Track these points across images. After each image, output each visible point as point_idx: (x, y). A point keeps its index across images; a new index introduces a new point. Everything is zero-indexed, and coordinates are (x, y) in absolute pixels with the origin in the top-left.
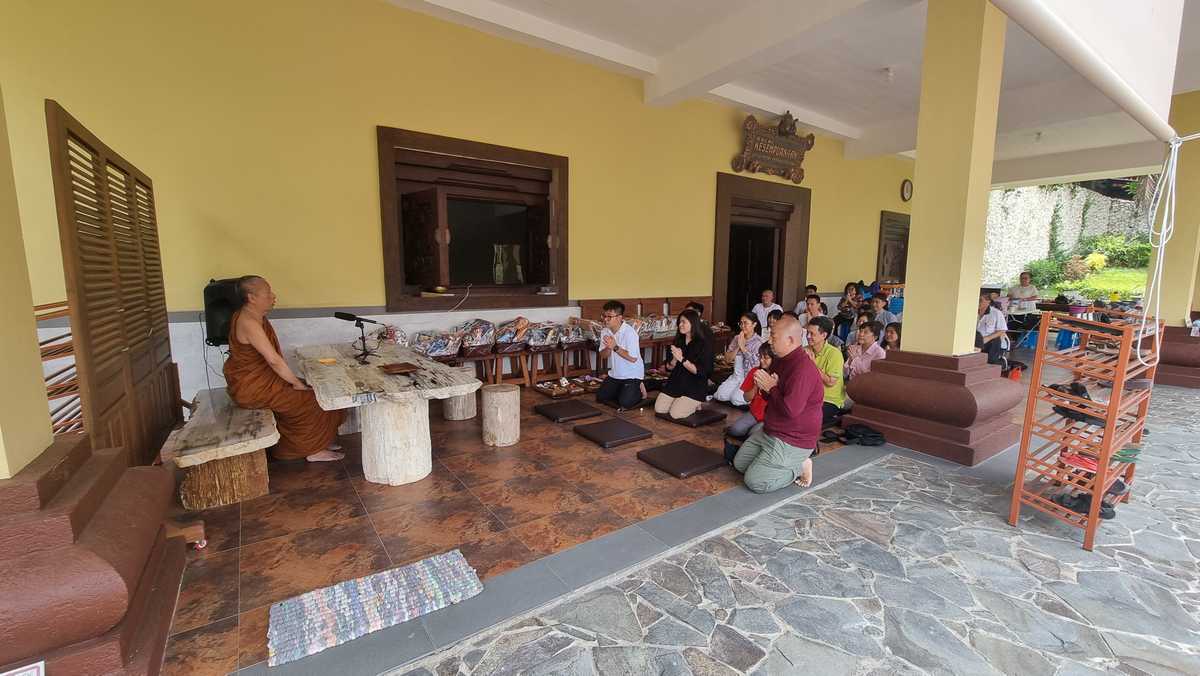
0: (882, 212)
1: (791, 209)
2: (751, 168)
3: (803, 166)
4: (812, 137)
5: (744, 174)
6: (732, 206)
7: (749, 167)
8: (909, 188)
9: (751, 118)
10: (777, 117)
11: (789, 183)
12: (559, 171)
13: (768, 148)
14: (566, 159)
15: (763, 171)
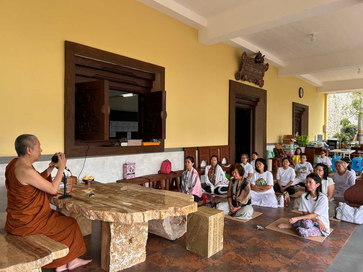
0: (293, 103)
1: (258, 100)
2: (244, 79)
3: (264, 78)
4: (267, 65)
5: (240, 81)
6: (236, 97)
7: (242, 78)
8: (302, 92)
9: (245, 54)
10: (255, 54)
11: (258, 87)
12: (160, 75)
13: (250, 69)
14: (164, 68)
15: (248, 80)
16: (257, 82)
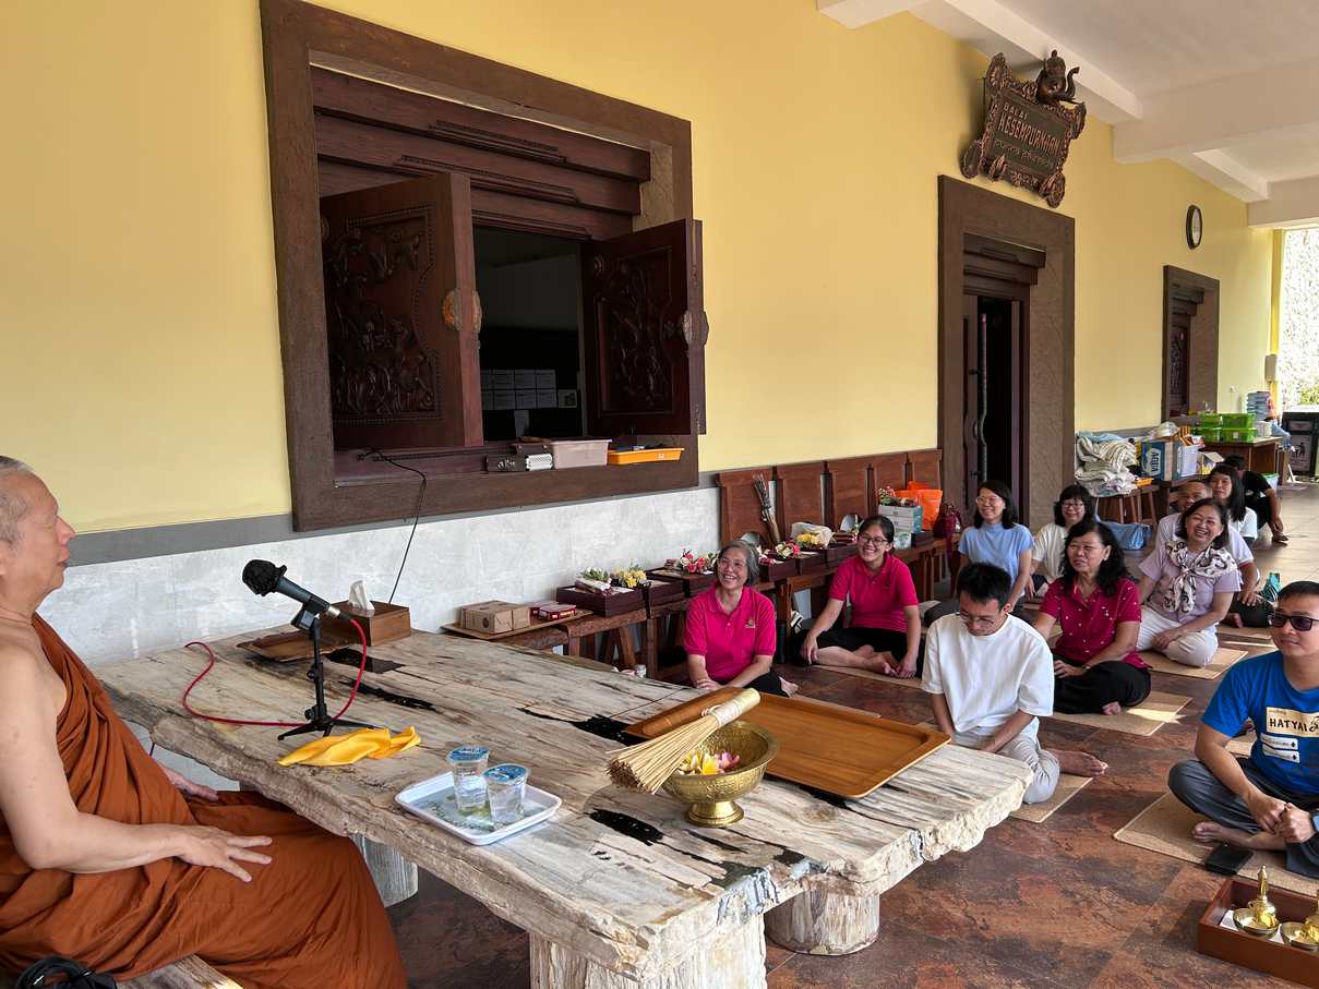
0: (1167, 269)
1: (1041, 259)
5: (976, 181)
6: (965, 252)
7: (987, 168)
8: (1198, 226)
9: (999, 61)
11: (1041, 203)
12: (673, 156)
13: (1017, 128)
14: (686, 125)
15: (1008, 178)
16: (1040, 184)
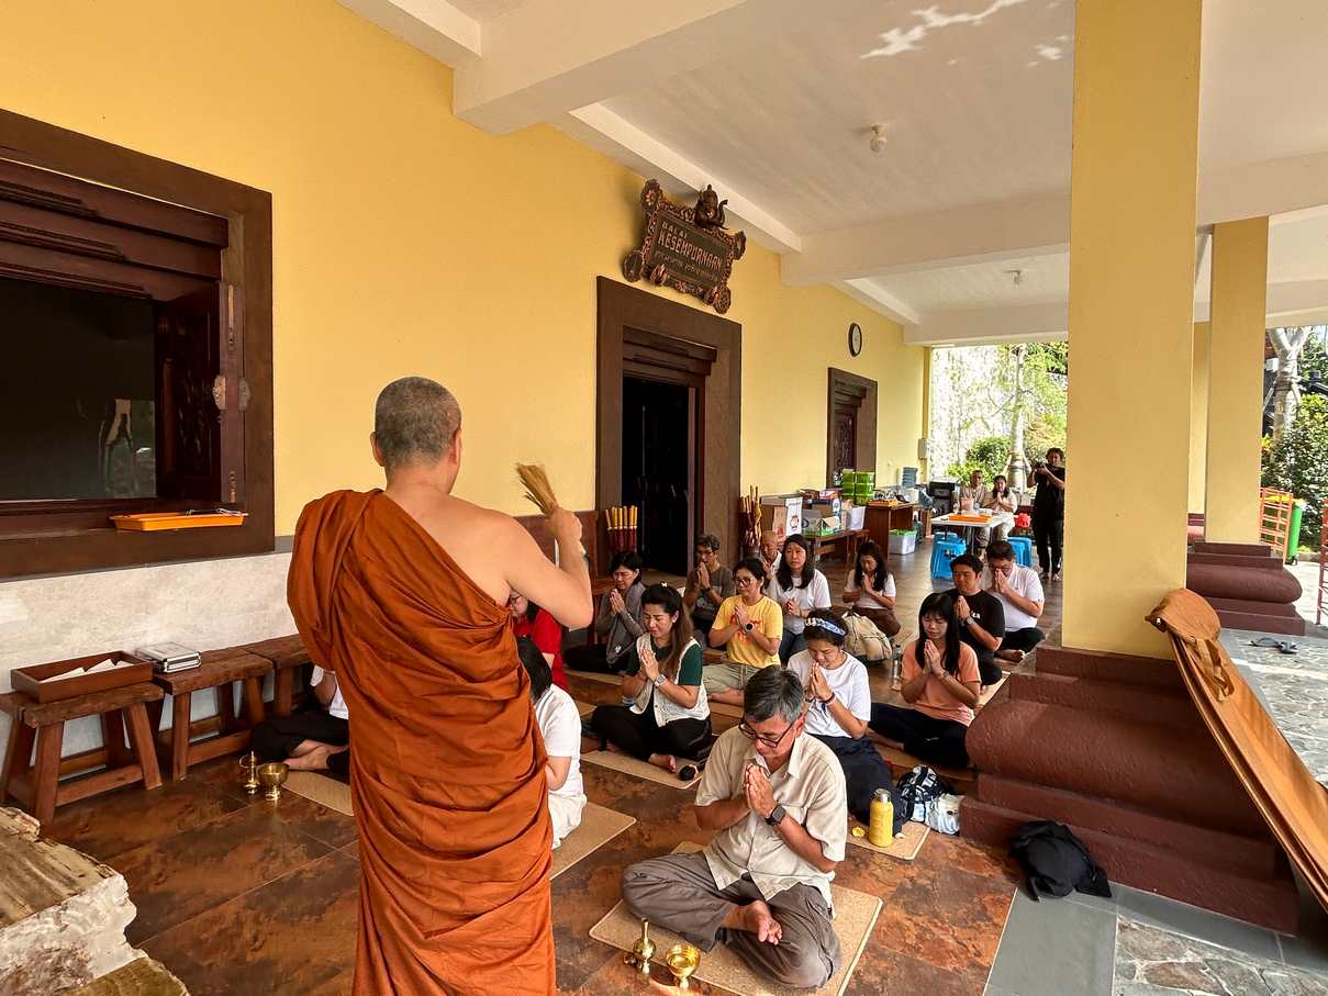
0: (830, 369)
1: (712, 356)
2: (653, 277)
4: (741, 237)
5: (640, 285)
6: (625, 342)
10: (694, 194)
11: (710, 310)
12: (244, 224)
13: (678, 245)
15: (669, 284)
16: (704, 293)
